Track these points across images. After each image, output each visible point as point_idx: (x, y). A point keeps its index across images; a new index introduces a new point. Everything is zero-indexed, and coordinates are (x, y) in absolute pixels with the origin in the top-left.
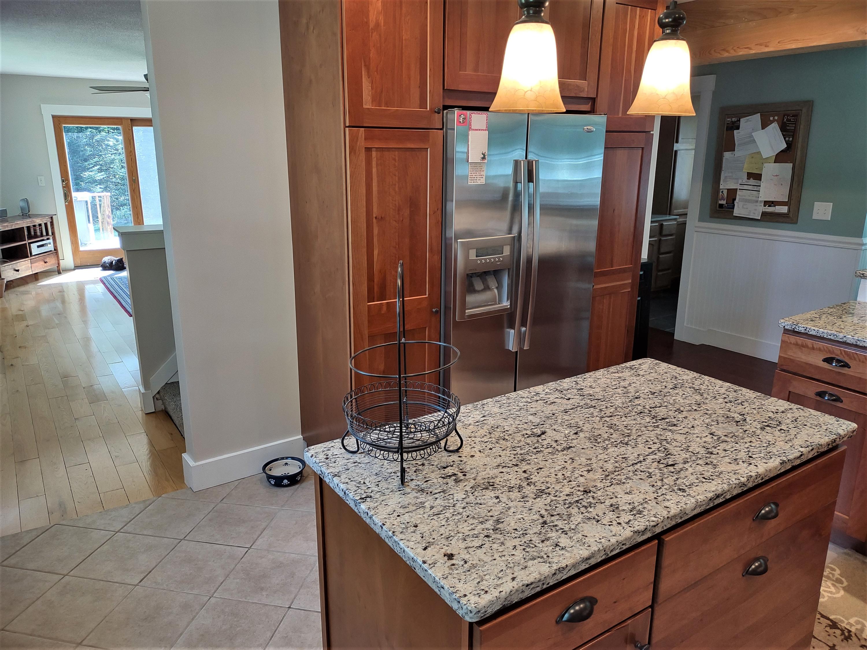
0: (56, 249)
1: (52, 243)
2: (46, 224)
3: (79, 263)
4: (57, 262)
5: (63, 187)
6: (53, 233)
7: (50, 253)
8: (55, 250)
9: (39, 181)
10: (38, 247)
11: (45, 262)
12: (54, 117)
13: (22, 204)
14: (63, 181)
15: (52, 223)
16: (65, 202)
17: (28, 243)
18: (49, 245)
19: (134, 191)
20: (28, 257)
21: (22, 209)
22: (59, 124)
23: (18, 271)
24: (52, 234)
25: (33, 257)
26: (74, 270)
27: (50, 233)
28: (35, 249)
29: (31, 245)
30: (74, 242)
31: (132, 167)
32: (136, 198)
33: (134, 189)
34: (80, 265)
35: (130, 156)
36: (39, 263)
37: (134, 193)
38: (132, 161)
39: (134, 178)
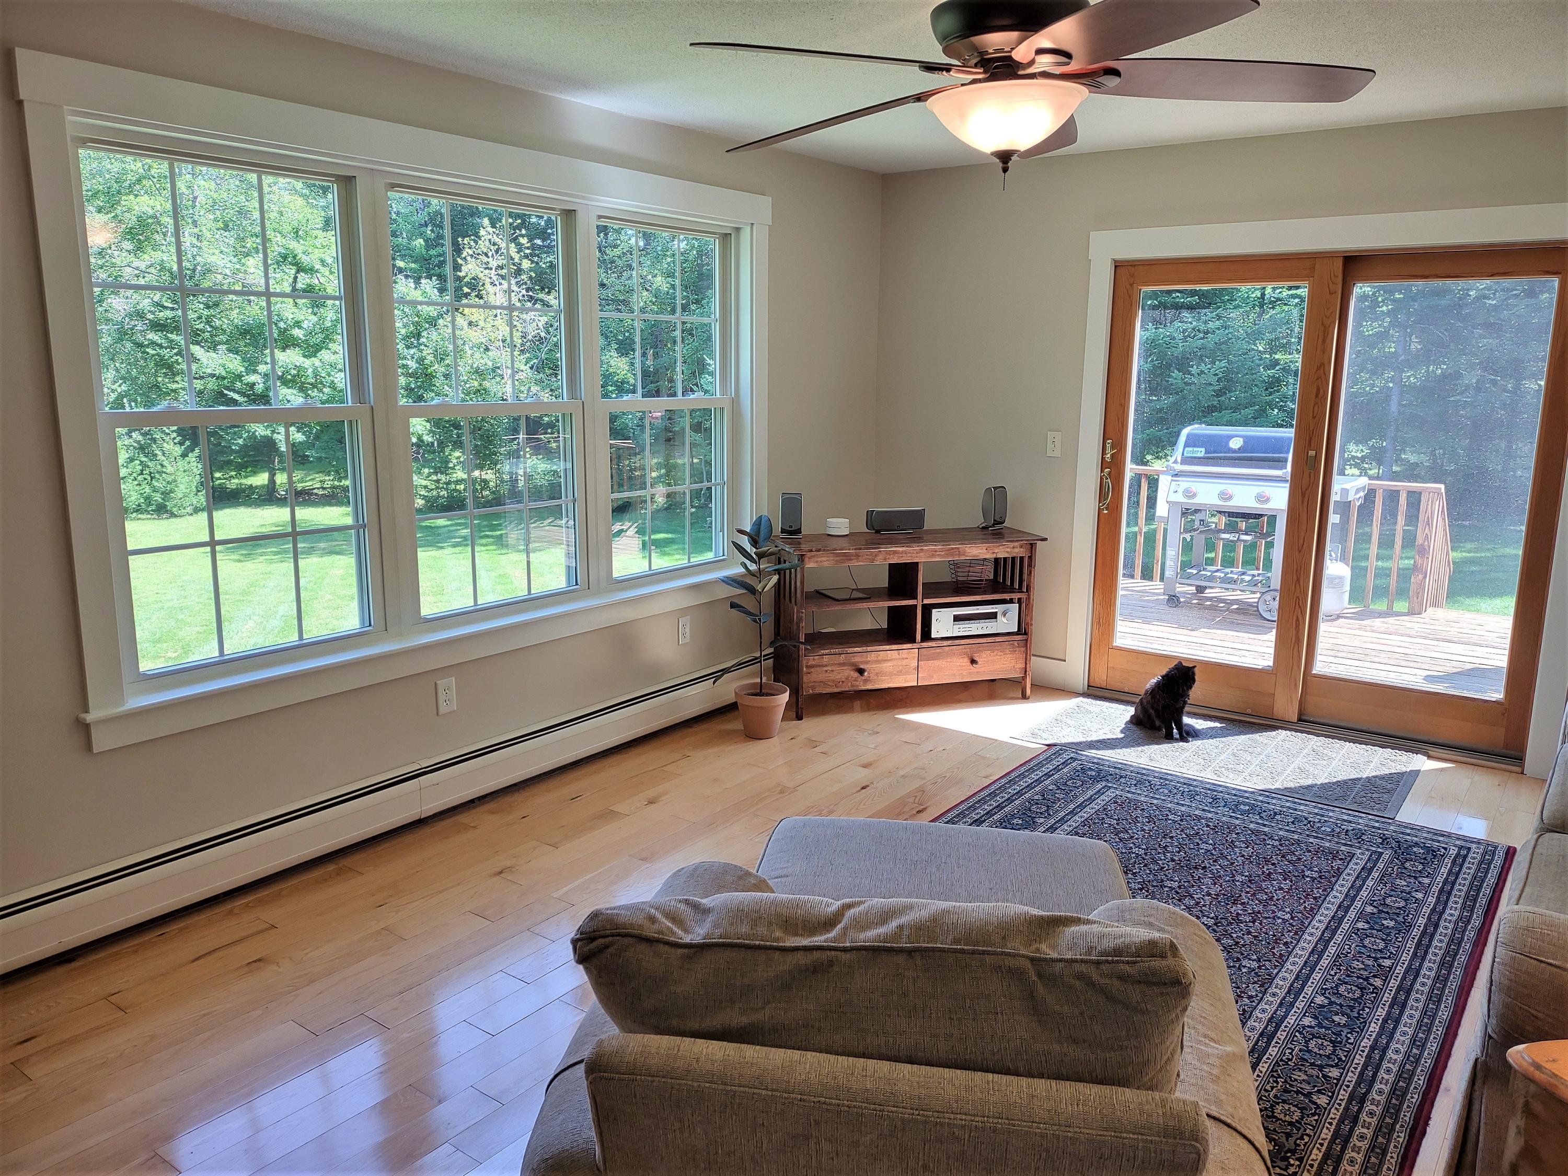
0: (1025, 632)
1: (1014, 614)
3: (1101, 678)
4: (1020, 665)
6: (1024, 588)
7: (999, 639)
8: (1022, 633)
9: (1049, 444)
10: (957, 619)
11: (977, 661)
12: (1118, 264)
13: (987, 500)
14: (1107, 448)
15: (1030, 560)
16: (1100, 507)
17: (925, 606)
18: (1000, 618)
19: (1303, 495)
20: (912, 641)
21: (985, 513)
22: (1131, 285)
24: (1021, 590)
25: (935, 643)
26: (1081, 695)
28: (943, 623)
29: (933, 611)
30: (1101, 620)
31: (1314, 417)
32: (1305, 519)
33: (1304, 490)
34: (1103, 685)
35: (1317, 379)
36: (949, 660)
37: (1303, 502)
38: (1317, 396)
39: (1312, 453)
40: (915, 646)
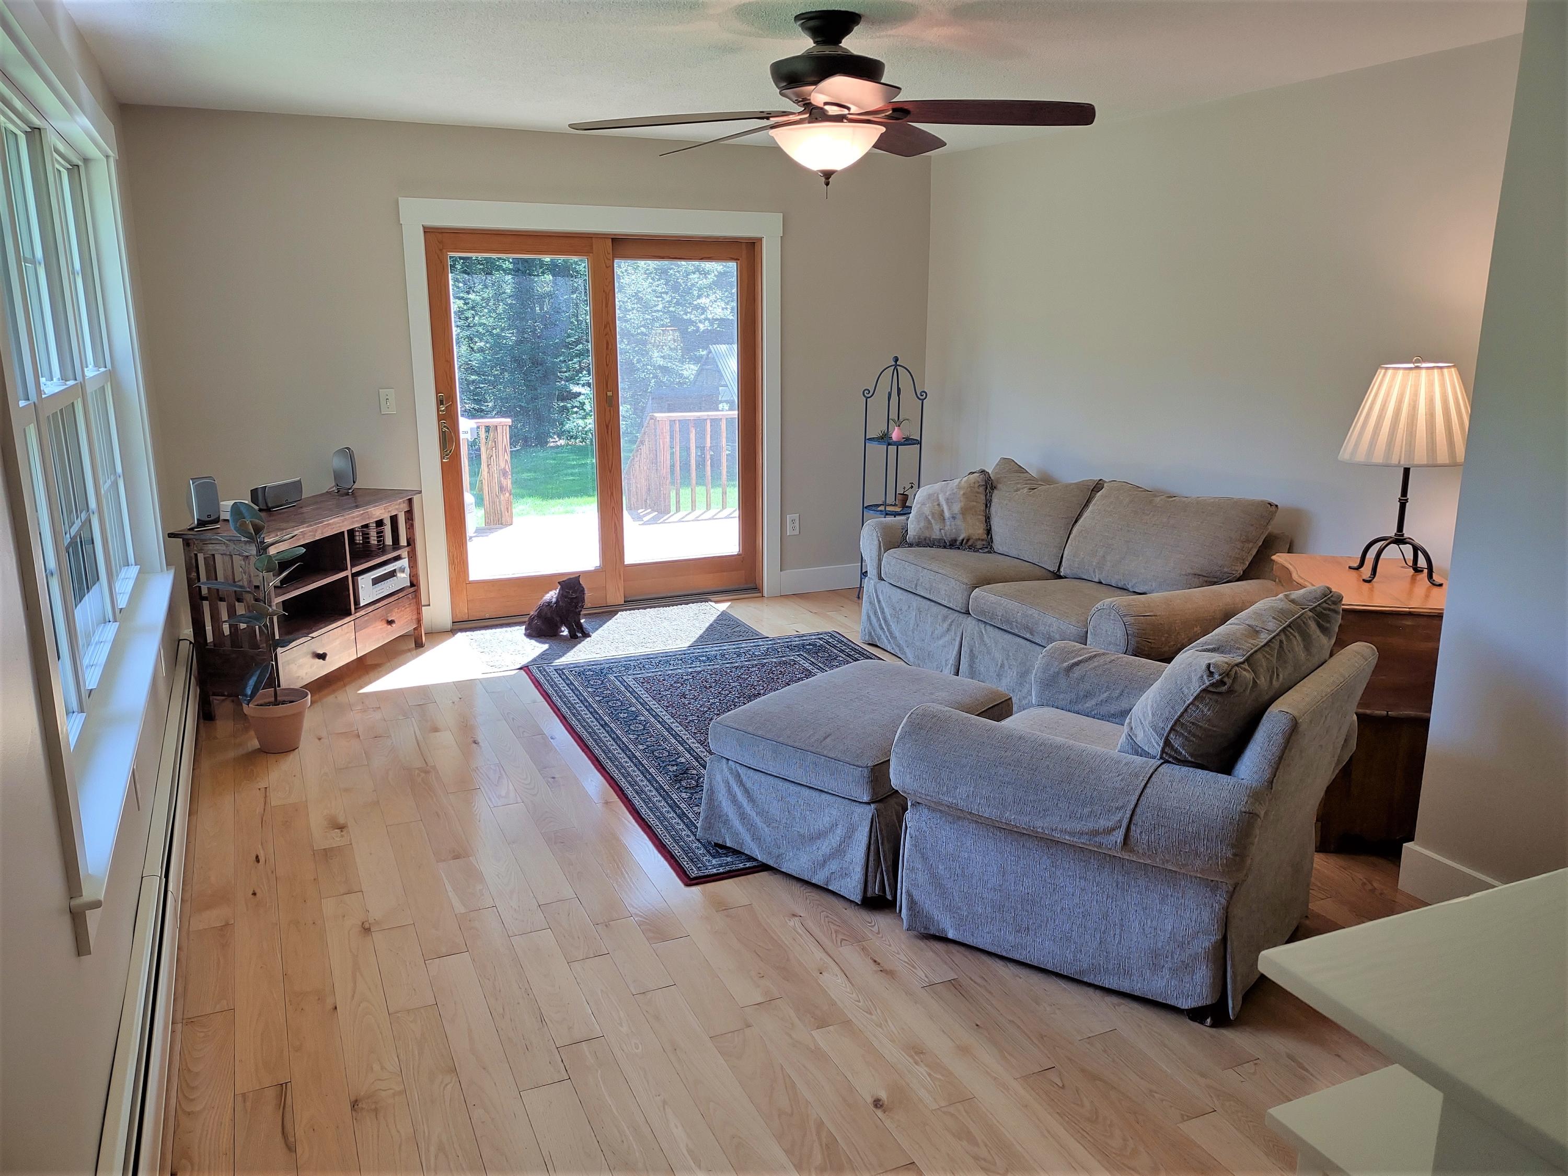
0: (414, 584)
1: (407, 570)
2: (394, 519)
3: (463, 613)
4: (415, 617)
5: (440, 418)
6: (411, 542)
7: (401, 595)
8: (412, 585)
9: (383, 402)
10: (376, 581)
11: (390, 622)
12: (427, 231)
13: (339, 463)
14: (440, 402)
15: (409, 515)
16: (442, 458)
17: (352, 574)
18: (400, 575)
19: (607, 427)
20: (349, 614)
21: (338, 476)
22: (441, 250)
23: (322, 657)
24: (409, 544)
25: (362, 613)
26: (453, 631)
27: (403, 542)
28: (367, 591)
29: (359, 578)
30: (456, 561)
31: (607, 365)
32: (611, 446)
33: (607, 422)
34: (466, 618)
35: (606, 335)
36: (374, 626)
37: (608, 432)
38: (607, 348)
39: (610, 394)
40: (352, 618)
